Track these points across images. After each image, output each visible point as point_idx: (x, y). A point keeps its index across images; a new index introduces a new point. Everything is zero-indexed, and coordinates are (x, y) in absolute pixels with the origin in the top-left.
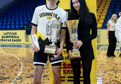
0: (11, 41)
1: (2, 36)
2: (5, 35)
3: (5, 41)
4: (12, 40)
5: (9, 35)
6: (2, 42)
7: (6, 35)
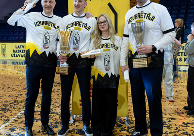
1: (14, 50)
2: (17, 49)
3: (17, 56)
5: (22, 49)
6: (14, 58)
7: (19, 49)
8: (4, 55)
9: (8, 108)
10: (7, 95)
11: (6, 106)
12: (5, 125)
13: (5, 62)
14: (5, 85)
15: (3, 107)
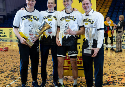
8: (11, 36)
9: (16, 70)
10: (15, 62)
11: (14, 69)
12: (15, 81)
13: (11, 41)
14: (12, 56)
15: (13, 70)
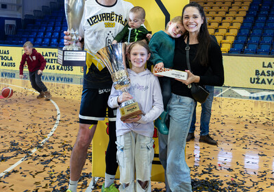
0: (54, 69)
4: (56, 67)
5: (51, 57)
7: (46, 57)
